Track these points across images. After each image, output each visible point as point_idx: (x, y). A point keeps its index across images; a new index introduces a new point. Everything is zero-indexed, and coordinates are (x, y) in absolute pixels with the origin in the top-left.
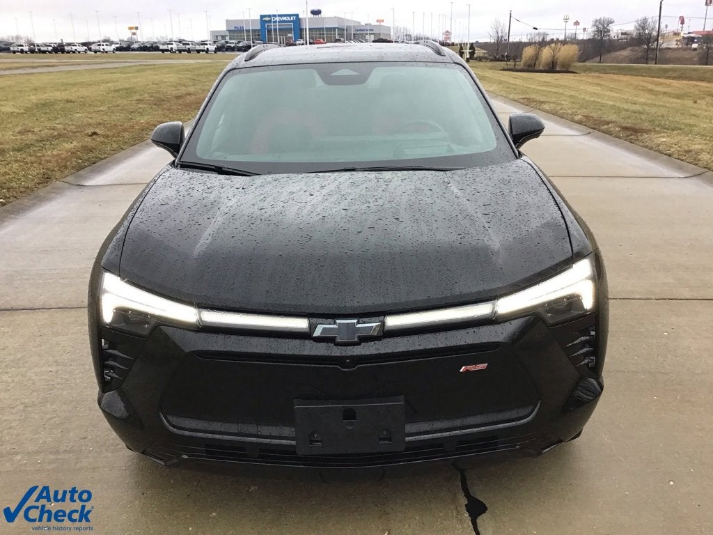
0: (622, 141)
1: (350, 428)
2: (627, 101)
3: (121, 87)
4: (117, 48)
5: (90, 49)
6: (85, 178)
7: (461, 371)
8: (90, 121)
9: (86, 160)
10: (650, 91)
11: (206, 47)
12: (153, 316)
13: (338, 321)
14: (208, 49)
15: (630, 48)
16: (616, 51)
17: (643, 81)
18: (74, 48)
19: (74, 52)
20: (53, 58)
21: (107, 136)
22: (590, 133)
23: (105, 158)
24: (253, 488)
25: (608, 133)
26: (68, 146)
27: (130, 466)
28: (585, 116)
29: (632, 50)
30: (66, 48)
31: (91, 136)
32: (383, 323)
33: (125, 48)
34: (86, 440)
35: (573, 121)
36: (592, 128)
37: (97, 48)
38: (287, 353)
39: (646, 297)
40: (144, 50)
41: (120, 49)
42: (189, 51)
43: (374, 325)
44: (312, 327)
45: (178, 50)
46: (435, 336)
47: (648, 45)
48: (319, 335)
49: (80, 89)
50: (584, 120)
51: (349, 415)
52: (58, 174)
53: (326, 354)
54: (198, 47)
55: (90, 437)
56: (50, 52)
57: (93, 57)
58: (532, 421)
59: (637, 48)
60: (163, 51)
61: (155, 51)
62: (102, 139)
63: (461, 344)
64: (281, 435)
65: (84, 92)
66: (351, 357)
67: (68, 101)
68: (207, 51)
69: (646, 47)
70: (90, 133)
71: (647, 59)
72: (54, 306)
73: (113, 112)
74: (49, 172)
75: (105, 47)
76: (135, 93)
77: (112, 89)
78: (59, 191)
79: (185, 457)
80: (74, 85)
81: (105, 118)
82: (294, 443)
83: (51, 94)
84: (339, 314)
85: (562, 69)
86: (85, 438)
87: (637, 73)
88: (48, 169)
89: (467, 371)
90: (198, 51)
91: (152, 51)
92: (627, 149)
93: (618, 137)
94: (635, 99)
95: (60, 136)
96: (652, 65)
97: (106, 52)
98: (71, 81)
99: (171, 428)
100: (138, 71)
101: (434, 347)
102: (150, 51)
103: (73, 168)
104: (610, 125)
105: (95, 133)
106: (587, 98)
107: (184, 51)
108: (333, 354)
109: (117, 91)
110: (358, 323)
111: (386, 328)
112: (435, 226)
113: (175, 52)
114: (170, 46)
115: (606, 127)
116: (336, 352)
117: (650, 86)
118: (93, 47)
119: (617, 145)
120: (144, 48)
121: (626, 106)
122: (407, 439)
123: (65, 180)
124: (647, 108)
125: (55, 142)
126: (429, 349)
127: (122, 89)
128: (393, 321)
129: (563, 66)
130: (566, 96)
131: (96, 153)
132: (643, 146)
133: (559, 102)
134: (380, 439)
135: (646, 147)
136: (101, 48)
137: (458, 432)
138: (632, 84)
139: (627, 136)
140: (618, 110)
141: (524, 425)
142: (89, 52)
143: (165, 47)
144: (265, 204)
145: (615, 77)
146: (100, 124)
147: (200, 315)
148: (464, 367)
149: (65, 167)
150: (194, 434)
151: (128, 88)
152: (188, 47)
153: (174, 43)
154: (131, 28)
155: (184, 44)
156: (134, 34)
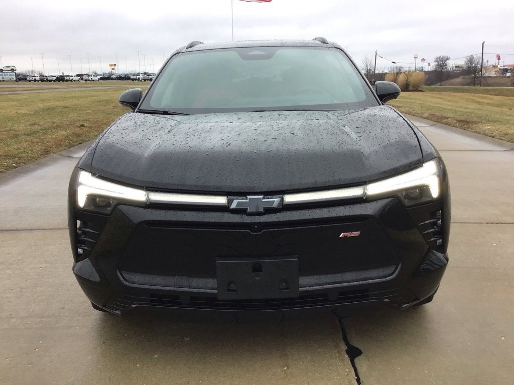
0: (458, 129)
1: (258, 279)
2: (461, 107)
3: (102, 99)
4: (101, 78)
5: (82, 79)
6: (74, 152)
7: (340, 236)
8: (80, 118)
9: (76, 142)
10: (477, 102)
12: (114, 198)
13: (249, 197)
15: (462, 77)
16: (452, 79)
17: (471, 96)
18: (71, 78)
19: (71, 81)
20: (56, 84)
21: (91, 127)
22: (434, 125)
23: (89, 140)
24: (186, 339)
25: (448, 124)
26: (63, 133)
27: (95, 325)
28: (431, 115)
29: (463, 78)
30: (66, 78)
31: (80, 127)
32: (282, 199)
33: (107, 78)
34: (64, 309)
35: (422, 117)
36: (436, 122)
37: (87, 78)
38: (211, 221)
39: (479, 221)
40: (120, 80)
41: (103, 79)
42: (151, 80)
43: (275, 200)
44: (230, 202)
45: (144, 79)
46: (321, 210)
47: (474, 74)
48: (235, 207)
49: (74, 100)
50: (430, 116)
51: (257, 269)
52: (55, 149)
53: (240, 222)
55: (67, 308)
56: (54, 81)
57: (84, 84)
58: (394, 279)
59: (467, 77)
60: (133, 80)
61: (127, 80)
62: (87, 129)
63: (340, 215)
64: (206, 286)
65: (76, 102)
66: (259, 224)
67: (65, 107)
69: (473, 75)
70: (79, 126)
71: (475, 84)
72: (47, 227)
73: (95, 114)
74: (49, 149)
75: (93, 77)
76: (112, 103)
77: (96, 100)
78: (55, 160)
79: (134, 306)
80: (69, 98)
81: (90, 117)
82: (216, 291)
83: (53, 103)
84: (249, 192)
85: (414, 89)
86: (63, 308)
87: (468, 91)
88: (48, 146)
89: (345, 237)
91: (125, 80)
92: (463, 134)
93: (455, 127)
94: (466, 106)
95: (57, 127)
96: (478, 87)
97: (94, 81)
98: (67, 96)
99: (125, 283)
100: (115, 91)
101: (320, 217)
102: (124, 80)
103: (66, 146)
104: (449, 119)
105: (82, 126)
106: (433, 105)
107: (148, 80)
108: (245, 221)
109: (100, 101)
110: (264, 198)
111: (284, 203)
112: (321, 137)
113: (141, 81)
114: (138, 77)
115: (446, 120)
116: (247, 219)
117: (477, 99)
118: (84, 77)
119: (455, 132)
120: (120, 78)
121: (460, 110)
122: (300, 289)
123: (60, 153)
124: (476, 111)
125: (54, 130)
126: (317, 219)
127: (103, 100)
128: (289, 199)
129: (414, 87)
130: (417, 104)
131: (83, 138)
132: (473, 132)
133: (412, 107)
134: (280, 289)
135: (476, 132)
136: (90, 78)
137: (339, 285)
138: (464, 98)
139: (462, 126)
140: (455, 111)
141: (389, 281)
142: (81, 81)
143: (135, 77)
144: (198, 128)
145: (452, 94)
146: (87, 120)
147: (148, 196)
148: (342, 234)
149: (61, 145)
150: (142, 286)
151: (107, 100)
152: (150, 77)
153: (141, 75)
154: (111, 65)
155: (148, 75)
156: (113, 69)
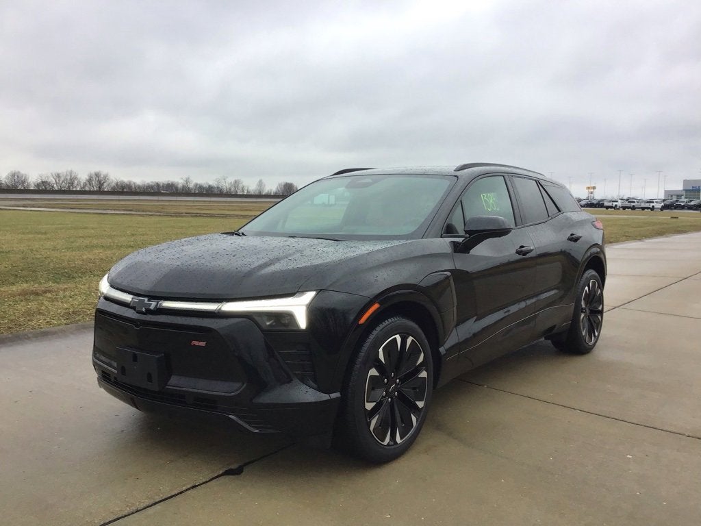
1: (135, 368)
11: (652, 204)
14: (653, 206)
40: (590, 207)
42: (633, 208)
45: (622, 207)
54: (643, 205)
58: (236, 396)
60: (607, 207)
61: (601, 207)
63: (190, 324)
68: (653, 208)
89: (194, 345)
90: (643, 209)
91: (598, 207)
101: (176, 323)
102: (596, 207)
107: (629, 208)
110: (148, 301)
111: (159, 307)
113: (619, 209)
114: (615, 203)
116: (134, 316)
120: (591, 205)
126: (173, 324)
141: (231, 397)
143: (610, 204)
148: (193, 342)
152: (632, 204)
153: (619, 201)
154: (589, 188)
155: (629, 202)
156: (592, 193)
